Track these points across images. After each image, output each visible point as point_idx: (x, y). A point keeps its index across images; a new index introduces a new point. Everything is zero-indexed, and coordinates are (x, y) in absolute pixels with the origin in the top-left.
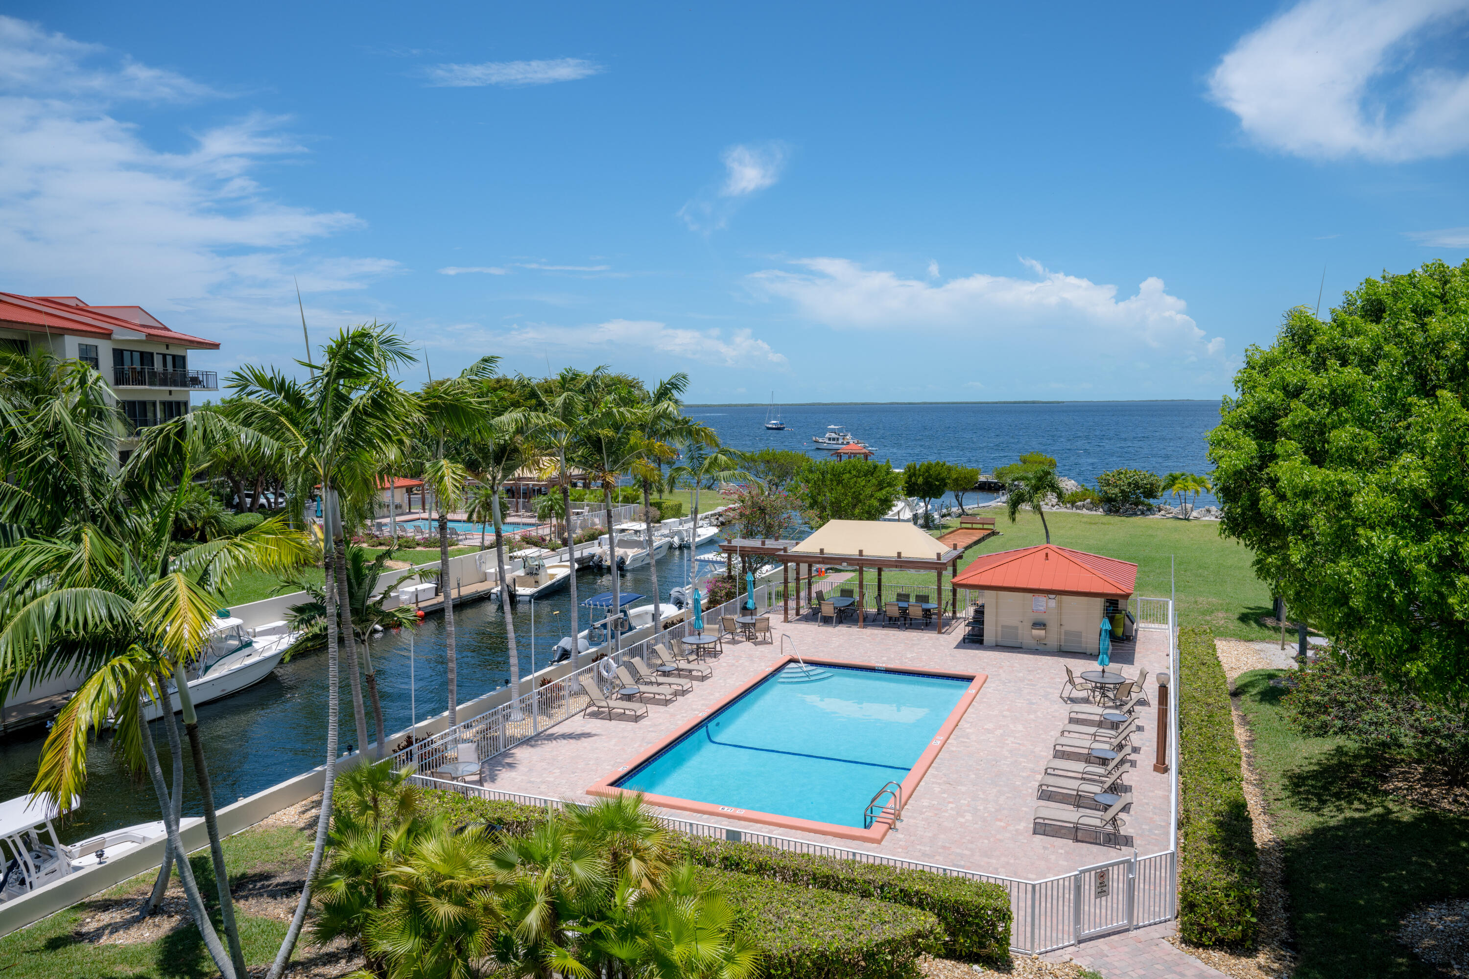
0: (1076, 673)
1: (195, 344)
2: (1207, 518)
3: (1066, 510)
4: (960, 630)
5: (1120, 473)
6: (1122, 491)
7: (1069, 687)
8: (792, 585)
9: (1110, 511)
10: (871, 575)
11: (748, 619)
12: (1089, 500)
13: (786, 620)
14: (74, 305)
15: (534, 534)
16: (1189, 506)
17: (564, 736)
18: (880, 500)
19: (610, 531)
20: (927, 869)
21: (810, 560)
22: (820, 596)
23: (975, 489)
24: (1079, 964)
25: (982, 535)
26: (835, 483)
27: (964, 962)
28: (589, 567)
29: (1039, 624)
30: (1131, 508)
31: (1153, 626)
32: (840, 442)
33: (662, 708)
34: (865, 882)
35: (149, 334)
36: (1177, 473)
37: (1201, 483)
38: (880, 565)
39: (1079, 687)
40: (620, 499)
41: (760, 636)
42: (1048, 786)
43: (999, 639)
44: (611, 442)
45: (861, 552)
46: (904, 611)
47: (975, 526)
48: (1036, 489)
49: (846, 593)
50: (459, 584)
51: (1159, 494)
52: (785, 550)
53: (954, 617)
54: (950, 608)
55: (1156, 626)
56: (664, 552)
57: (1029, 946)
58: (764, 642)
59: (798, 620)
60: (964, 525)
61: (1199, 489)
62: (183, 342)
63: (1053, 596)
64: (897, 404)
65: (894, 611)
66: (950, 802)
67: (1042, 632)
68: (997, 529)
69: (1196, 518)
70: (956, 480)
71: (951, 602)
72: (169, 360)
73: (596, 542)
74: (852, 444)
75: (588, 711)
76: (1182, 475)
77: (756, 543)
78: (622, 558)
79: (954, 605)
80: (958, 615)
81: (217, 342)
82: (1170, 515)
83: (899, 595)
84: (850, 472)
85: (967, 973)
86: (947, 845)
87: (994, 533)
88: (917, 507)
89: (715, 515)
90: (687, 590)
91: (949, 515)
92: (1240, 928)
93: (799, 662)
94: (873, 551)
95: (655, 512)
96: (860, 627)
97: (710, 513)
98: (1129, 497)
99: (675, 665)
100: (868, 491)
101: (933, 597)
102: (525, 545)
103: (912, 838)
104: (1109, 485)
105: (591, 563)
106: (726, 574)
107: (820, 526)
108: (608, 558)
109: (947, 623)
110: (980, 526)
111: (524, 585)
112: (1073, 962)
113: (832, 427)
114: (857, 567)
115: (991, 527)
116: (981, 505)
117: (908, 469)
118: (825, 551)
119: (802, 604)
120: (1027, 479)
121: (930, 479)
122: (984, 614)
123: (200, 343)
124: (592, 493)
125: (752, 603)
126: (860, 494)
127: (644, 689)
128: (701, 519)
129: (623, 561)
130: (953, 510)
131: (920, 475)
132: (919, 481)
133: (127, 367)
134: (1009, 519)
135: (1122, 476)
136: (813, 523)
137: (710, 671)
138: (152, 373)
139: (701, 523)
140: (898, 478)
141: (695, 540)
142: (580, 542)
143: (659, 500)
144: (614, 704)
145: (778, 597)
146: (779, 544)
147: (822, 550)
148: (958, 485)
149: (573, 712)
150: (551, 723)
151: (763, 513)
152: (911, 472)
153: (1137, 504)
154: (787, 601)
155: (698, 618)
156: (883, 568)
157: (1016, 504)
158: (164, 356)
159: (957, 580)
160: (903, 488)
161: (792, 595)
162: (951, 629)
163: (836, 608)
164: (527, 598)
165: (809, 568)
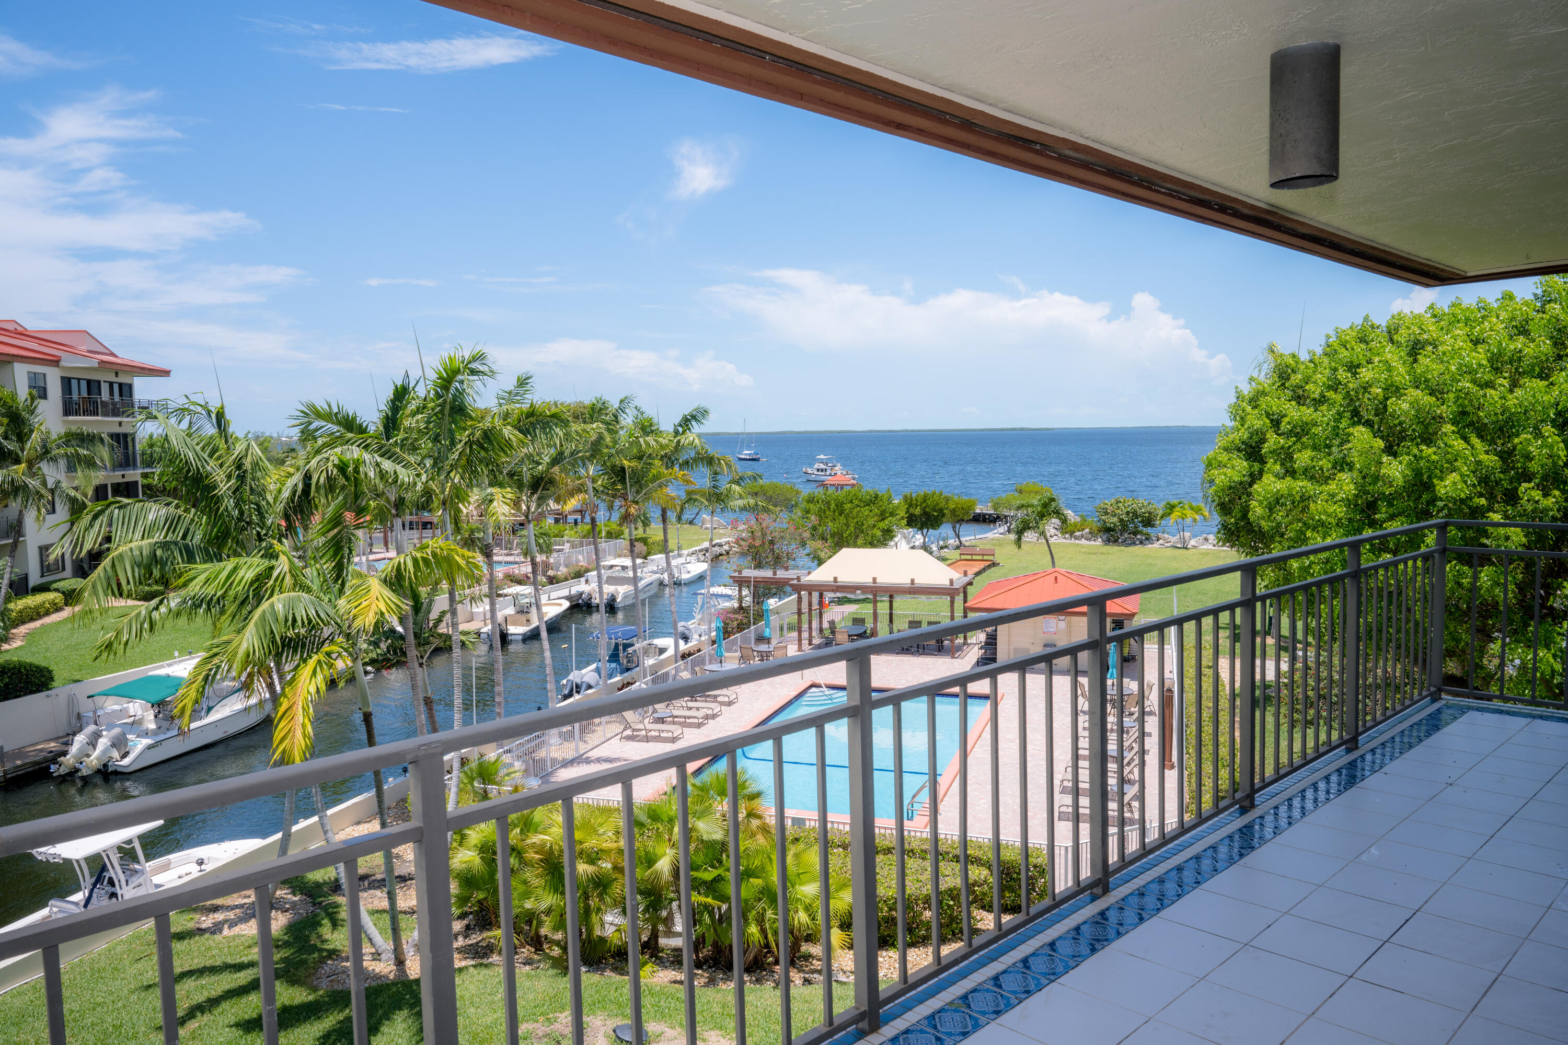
1: (146, 372)
2: (1205, 547)
3: (1064, 541)
4: (974, 654)
5: (1118, 502)
6: (1121, 520)
7: (1081, 700)
8: (805, 618)
9: (1109, 540)
10: (883, 603)
11: (763, 647)
12: (1087, 530)
13: (800, 649)
14: (12, 329)
15: (517, 571)
16: (1187, 534)
17: (602, 760)
18: (882, 530)
19: (598, 568)
21: (821, 589)
22: (832, 623)
23: (968, 521)
25: (982, 567)
26: (836, 514)
28: (578, 605)
30: (1130, 538)
32: (828, 473)
33: (695, 731)
35: (102, 361)
36: (1175, 502)
37: (1198, 511)
38: (892, 592)
40: (603, 534)
45: (874, 579)
47: (974, 557)
48: (1042, 516)
49: (858, 621)
51: (1157, 523)
52: (798, 579)
53: (965, 643)
56: (654, 589)
59: (811, 648)
60: (963, 557)
61: (1197, 517)
62: (134, 369)
63: (1063, 617)
68: (997, 559)
69: (1194, 547)
70: (953, 511)
72: (116, 387)
73: (583, 579)
74: (840, 474)
75: (625, 733)
76: (1180, 503)
77: (767, 573)
78: (613, 595)
80: (969, 641)
81: (168, 368)
82: (1169, 545)
83: (910, 622)
84: (851, 502)
87: (994, 564)
88: (913, 540)
89: (701, 551)
90: (691, 624)
91: (946, 547)
93: (821, 687)
94: (885, 579)
95: (639, 547)
97: (697, 548)
98: (1127, 526)
100: (871, 522)
102: (511, 583)
104: (1106, 514)
105: (580, 601)
106: (737, 606)
107: (830, 557)
108: (597, 595)
109: (959, 648)
110: (980, 557)
111: (514, 624)
113: (822, 456)
114: (871, 597)
115: (991, 558)
116: (978, 537)
117: (905, 499)
118: (839, 580)
119: (814, 634)
120: (1032, 506)
121: (927, 510)
122: (996, 639)
123: (150, 370)
124: (572, 529)
125: (767, 633)
126: (863, 524)
127: (675, 713)
128: (688, 555)
129: (613, 599)
130: (951, 541)
131: (917, 506)
132: (918, 511)
133: (75, 396)
134: (1014, 548)
135: (1120, 505)
136: (822, 555)
137: (735, 696)
138: (102, 402)
139: (689, 559)
140: (898, 508)
141: (685, 577)
142: (566, 579)
143: (644, 536)
144: (649, 727)
145: (791, 628)
146: (791, 574)
147: (835, 579)
148: (955, 516)
149: (609, 736)
150: (589, 747)
151: (772, 542)
152: (910, 502)
153: (1135, 533)
154: (800, 632)
155: (720, 646)
156: (895, 596)
157: (1020, 533)
158: (111, 384)
159: (967, 605)
160: (903, 518)
161: (805, 626)
162: (964, 653)
163: (849, 636)
164: (520, 637)
165: (821, 596)
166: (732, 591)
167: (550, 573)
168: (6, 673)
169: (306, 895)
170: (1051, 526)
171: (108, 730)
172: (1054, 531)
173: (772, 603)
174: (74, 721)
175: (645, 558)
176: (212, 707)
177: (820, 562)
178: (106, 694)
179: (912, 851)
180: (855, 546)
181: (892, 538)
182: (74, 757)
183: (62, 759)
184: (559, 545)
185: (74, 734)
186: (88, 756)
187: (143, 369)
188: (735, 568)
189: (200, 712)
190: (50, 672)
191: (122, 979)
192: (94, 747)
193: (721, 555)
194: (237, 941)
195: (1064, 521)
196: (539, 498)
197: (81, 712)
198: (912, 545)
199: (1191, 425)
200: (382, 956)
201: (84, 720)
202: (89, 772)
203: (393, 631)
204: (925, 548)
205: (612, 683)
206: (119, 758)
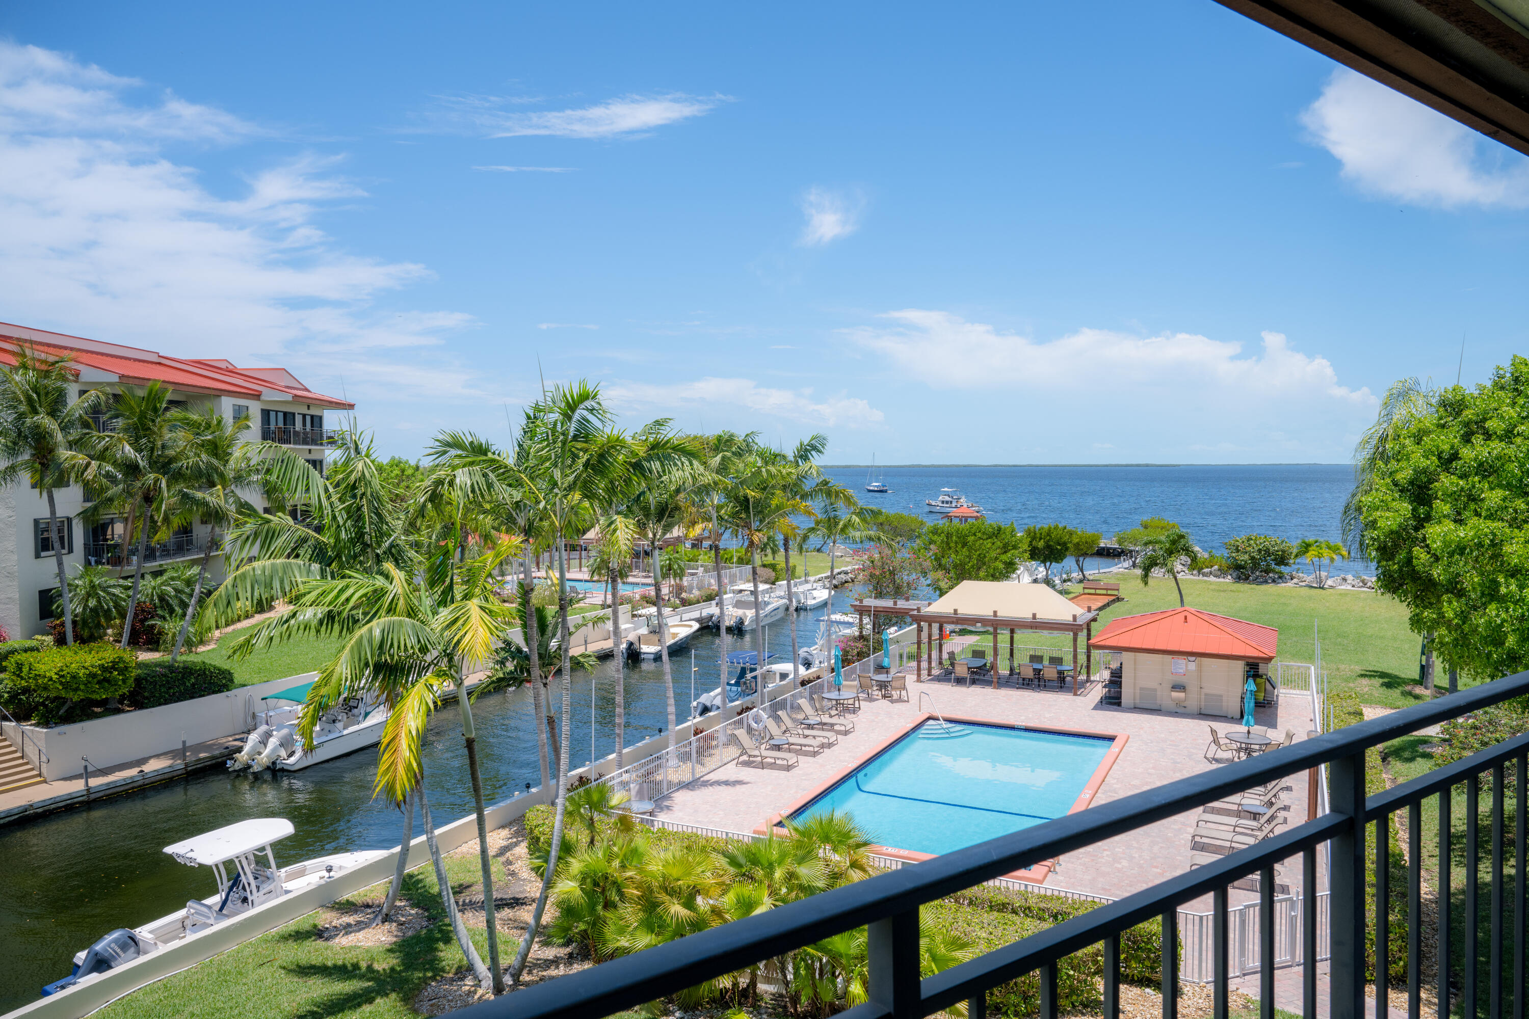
0: (1221, 734)
1: (334, 405)
2: (1343, 587)
3: (1192, 577)
4: (1097, 692)
5: (1249, 539)
6: (1252, 558)
7: (1213, 747)
8: (924, 647)
9: (1239, 578)
10: (1004, 637)
11: (882, 677)
12: (1216, 567)
13: (919, 680)
14: (225, 367)
15: (652, 593)
16: (1324, 574)
17: (718, 783)
18: (1005, 563)
20: (1097, 900)
21: (941, 620)
22: (952, 655)
23: (1093, 555)
24: (1245, 993)
25: (1107, 601)
26: (960, 546)
27: (1136, 986)
28: (708, 627)
29: (1178, 687)
30: (1261, 576)
31: (1294, 692)
32: (953, 505)
33: (810, 759)
34: (1040, 909)
35: (296, 396)
36: (1310, 540)
37: (1336, 550)
38: (1013, 626)
39: (1223, 747)
40: (735, 560)
41: (895, 694)
42: (1201, 837)
43: (1137, 701)
44: (757, 502)
45: (995, 612)
46: (1037, 672)
47: (1098, 592)
48: (1170, 553)
49: (978, 654)
50: (586, 641)
51: (1291, 561)
52: (918, 610)
53: (1088, 680)
54: (1084, 671)
55: (1298, 692)
56: (781, 614)
57: (1196, 975)
58: (900, 700)
59: (929, 680)
60: (1087, 591)
61: (1335, 557)
63: (1193, 658)
64: (1001, 466)
65: (1029, 673)
66: (1105, 850)
67: (1182, 695)
68: (1122, 594)
69: (1331, 587)
70: (1077, 545)
71: (1085, 664)
72: (308, 419)
73: (714, 602)
74: (965, 506)
75: (741, 759)
76: (1316, 542)
77: (888, 603)
78: (741, 619)
79: (1088, 667)
80: (1092, 678)
81: (352, 402)
82: (1303, 584)
83: (1032, 657)
84: (975, 534)
85: (1140, 996)
86: (1108, 887)
87: (1119, 599)
88: (1036, 572)
89: (826, 578)
90: (814, 650)
91: (1069, 580)
92: (1401, 963)
93: (938, 719)
94: (1007, 611)
96: (994, 688)
97: (824, 575)
98: (1259, 564)
99: (818, 719)
100: (993, 554)
101: (1068, 659)
102: (646, 604)
103: (1072, 880)
104: (1238, 551)
105: (710, 624)
106: (857, 634)
107: (951, 588)
108: (727, 618)
109: (1083, 684)
110: (1104, 592)
111: (648, 643)
112: (1240, 991)
113: (946, 489)
114: (991, 629)
115: (1115, 593)
116: (1101, 571)
117: (1029, 532)
118: (959, 612)
119: (933, 664)
120: (1160, 542)
121: (1051, 543)
122: (1121, 677)
123: (337, 403)
124: (706, 554)
125: (886, 662)
126: (985, 557)
127: (791, 740)
128: (815, 582)
129: (741, 622)
130: (1074, 575)
131: (1041, 539)
132: (1041, 544)
133: (272, 427)
134: (1139, 583)
135: (1252, 542)
136: (943, 585)
137: (851, 726)
138: (295, 432)
139: (815, 585)
140: (1021, 541)
141: (811, 602)
142: (698, 602)
143: (773, 562)
144: (765, 753)
145: (910, 657)
146: (911, 604)
147: (955, 611)
148: (1079, 550)
149: (726, 761)
150: (706, 770)
151: (893, 573)
152: (1033, 535)
153: (1267, 571)
154: (919, 662)
155: (838, 675)
156: (1017, 630)
157: (1147, 569)
158: (304, 416)
159: (1092, 641)
160: (1025, 551)
161: (925, 656)
162: (1087, 691)
163: (969, 668)
164: (652, 656)
165: (941, 629)
166: (852, 618)
167: (684, 595)
168: (193, 674)
169: (423, 909)
170: (1179, 563)
171: (278, 730)
172: (1181, 567)
173: (892, 632)
174: (249, 719)
175: (773, 583)
176: (369, 713)
177: (942, 593)
178: (277, 697)
179: (1029, 908)
180: (978, 578)
181: (1014, 571)
182: (248, 754)
183: (237, 755)
184: (694, 569)
185: (249, 732)
186: (260, 753)
187: (331, 402)
188: (856, 596)
189: (358, 716)
190: (230, 674)
191: (244, 984)
192: (265, 746)
193: (846, 582)
194: (353, 952)
195: (1194, 559)
196: (664, 526)
197: (256, 711)
198: (1035, 577)
199: (1323, 463)
200: (482, 983)
201: (258, 720)
202: (260, 769)
203: (519, 650)
204: (1048, 582)
205: (732, 707)
206: (286, 757)
